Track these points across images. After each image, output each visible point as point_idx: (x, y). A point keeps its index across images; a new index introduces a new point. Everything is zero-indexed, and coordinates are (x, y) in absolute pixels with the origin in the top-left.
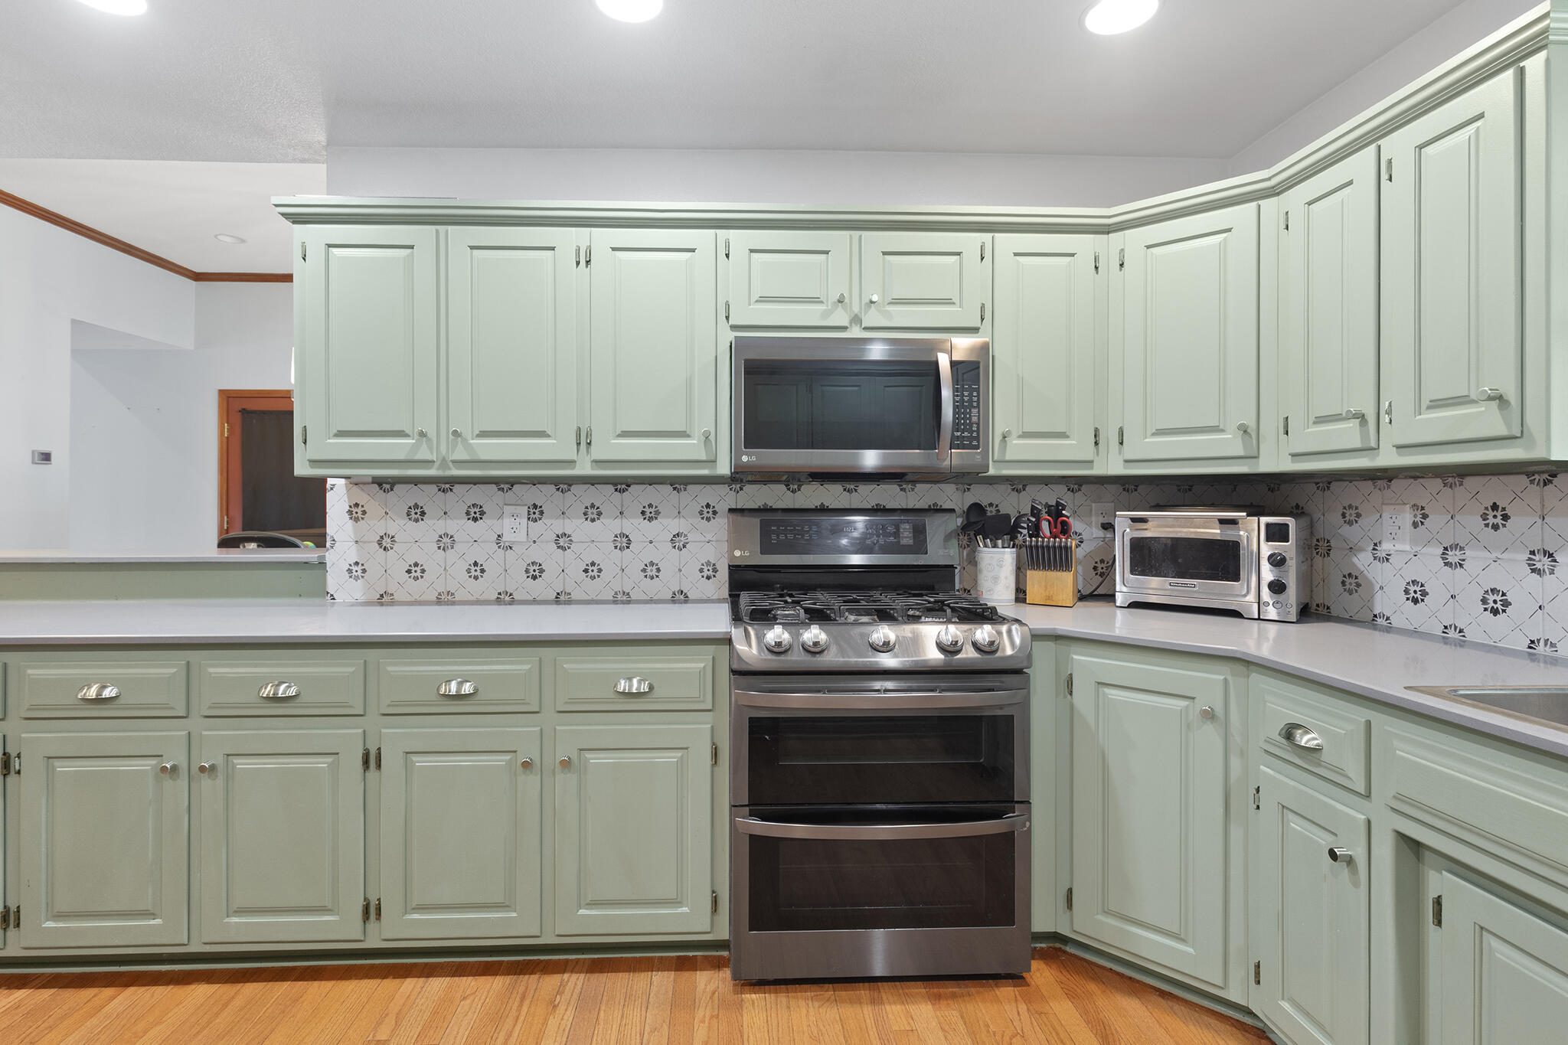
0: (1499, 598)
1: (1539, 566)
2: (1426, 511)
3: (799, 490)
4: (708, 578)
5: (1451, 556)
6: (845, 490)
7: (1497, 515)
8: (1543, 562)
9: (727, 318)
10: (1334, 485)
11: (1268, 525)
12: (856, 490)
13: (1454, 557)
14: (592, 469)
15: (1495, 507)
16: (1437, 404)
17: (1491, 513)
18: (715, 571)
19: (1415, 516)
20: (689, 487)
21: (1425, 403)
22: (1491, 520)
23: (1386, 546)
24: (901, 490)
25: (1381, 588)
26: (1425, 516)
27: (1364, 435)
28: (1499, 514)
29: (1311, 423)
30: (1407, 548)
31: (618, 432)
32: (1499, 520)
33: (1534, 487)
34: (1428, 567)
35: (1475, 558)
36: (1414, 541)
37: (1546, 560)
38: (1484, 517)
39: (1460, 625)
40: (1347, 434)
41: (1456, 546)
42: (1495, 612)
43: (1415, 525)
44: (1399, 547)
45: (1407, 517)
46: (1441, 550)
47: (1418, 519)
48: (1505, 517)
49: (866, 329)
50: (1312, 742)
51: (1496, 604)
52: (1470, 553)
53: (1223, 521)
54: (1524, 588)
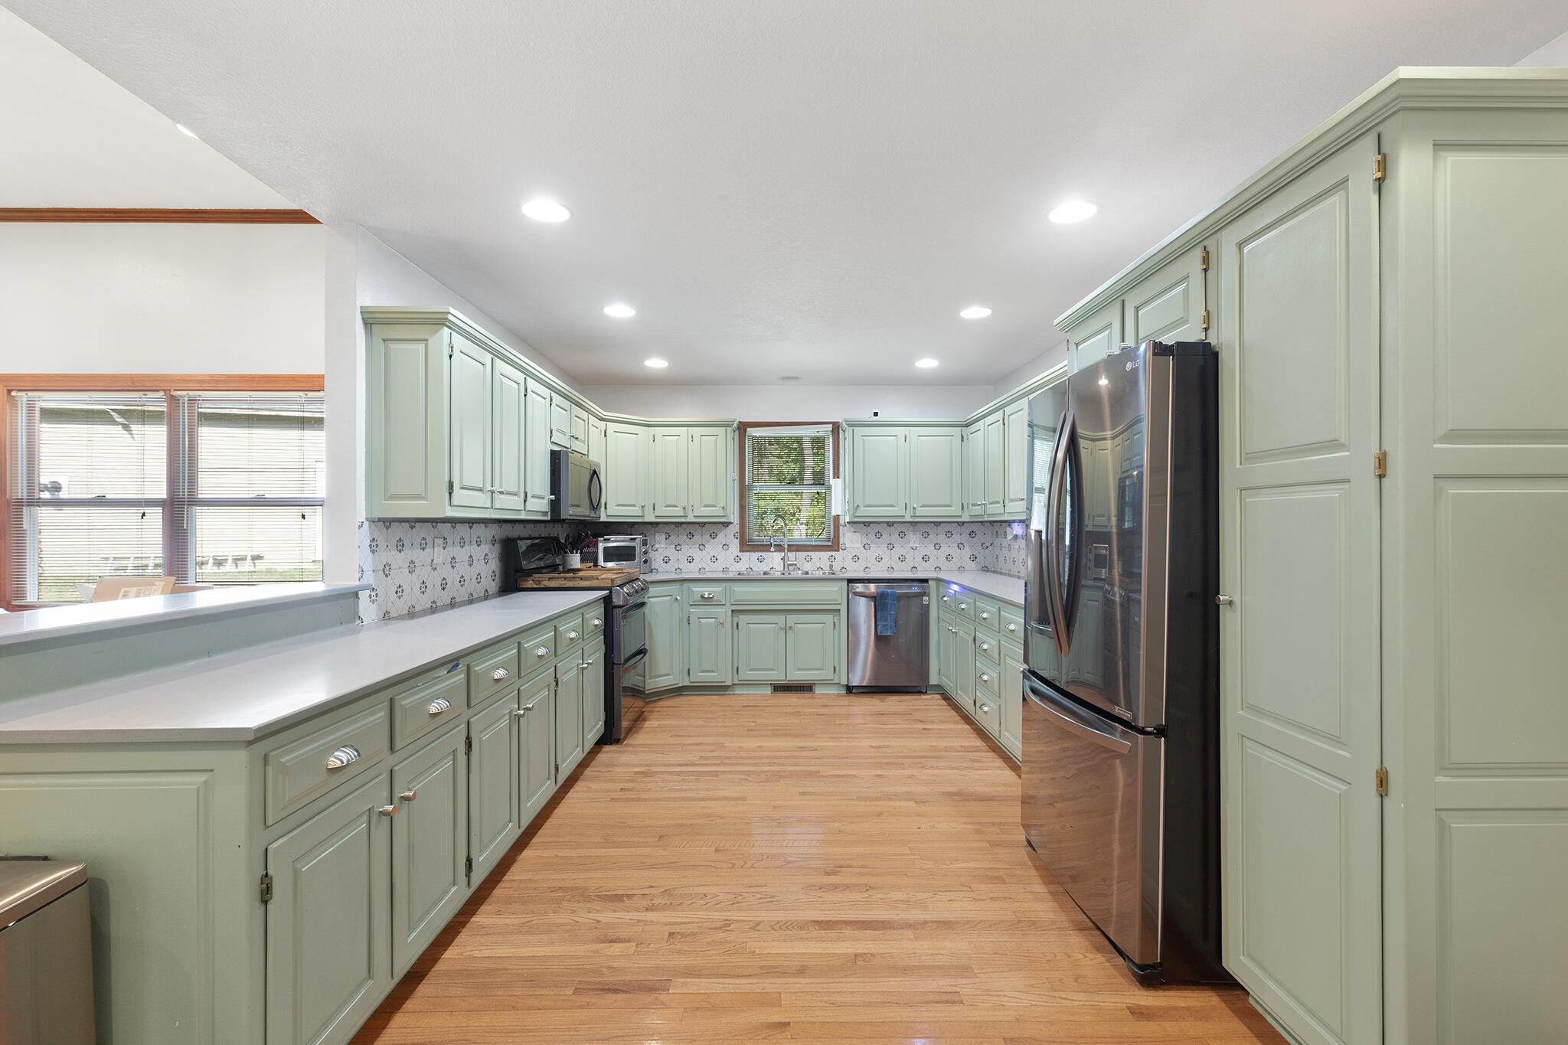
0: (691, 558)
1: (701, 548)
2: (670, 534)
7: (691, 535)
9: (551, 438)
11: (641, 540)
13: (678, 548)
15: (690, 533)
16: (706, 506)
17: (689, 535)
18: (495, 576)
21: (703, 505)
22: (689, 537)
23: (657, 546)
25: (654, 560)
26: (669, 536)
27: (685, 512)
29: (664, 506)
30: (664, 546)
32: (691, 537)
34: (670, 551)
35: (684, 548)
36: (666, 544)
37: (703, 546)
38: (687, 536)
39: (680, 568)
40: (679, 511)
41: (679, 545)
42: (690, 562)
43: (666, 539)
44: (661, 546)
45: (664, 536)
46: (675, 546)
47: (667, 537)
48: (693, 536)
49: (572, 450)
50: (711, 596)
51: (690, 560)
52: (683, 546)
53: (632, 539)
54: (697, 554)
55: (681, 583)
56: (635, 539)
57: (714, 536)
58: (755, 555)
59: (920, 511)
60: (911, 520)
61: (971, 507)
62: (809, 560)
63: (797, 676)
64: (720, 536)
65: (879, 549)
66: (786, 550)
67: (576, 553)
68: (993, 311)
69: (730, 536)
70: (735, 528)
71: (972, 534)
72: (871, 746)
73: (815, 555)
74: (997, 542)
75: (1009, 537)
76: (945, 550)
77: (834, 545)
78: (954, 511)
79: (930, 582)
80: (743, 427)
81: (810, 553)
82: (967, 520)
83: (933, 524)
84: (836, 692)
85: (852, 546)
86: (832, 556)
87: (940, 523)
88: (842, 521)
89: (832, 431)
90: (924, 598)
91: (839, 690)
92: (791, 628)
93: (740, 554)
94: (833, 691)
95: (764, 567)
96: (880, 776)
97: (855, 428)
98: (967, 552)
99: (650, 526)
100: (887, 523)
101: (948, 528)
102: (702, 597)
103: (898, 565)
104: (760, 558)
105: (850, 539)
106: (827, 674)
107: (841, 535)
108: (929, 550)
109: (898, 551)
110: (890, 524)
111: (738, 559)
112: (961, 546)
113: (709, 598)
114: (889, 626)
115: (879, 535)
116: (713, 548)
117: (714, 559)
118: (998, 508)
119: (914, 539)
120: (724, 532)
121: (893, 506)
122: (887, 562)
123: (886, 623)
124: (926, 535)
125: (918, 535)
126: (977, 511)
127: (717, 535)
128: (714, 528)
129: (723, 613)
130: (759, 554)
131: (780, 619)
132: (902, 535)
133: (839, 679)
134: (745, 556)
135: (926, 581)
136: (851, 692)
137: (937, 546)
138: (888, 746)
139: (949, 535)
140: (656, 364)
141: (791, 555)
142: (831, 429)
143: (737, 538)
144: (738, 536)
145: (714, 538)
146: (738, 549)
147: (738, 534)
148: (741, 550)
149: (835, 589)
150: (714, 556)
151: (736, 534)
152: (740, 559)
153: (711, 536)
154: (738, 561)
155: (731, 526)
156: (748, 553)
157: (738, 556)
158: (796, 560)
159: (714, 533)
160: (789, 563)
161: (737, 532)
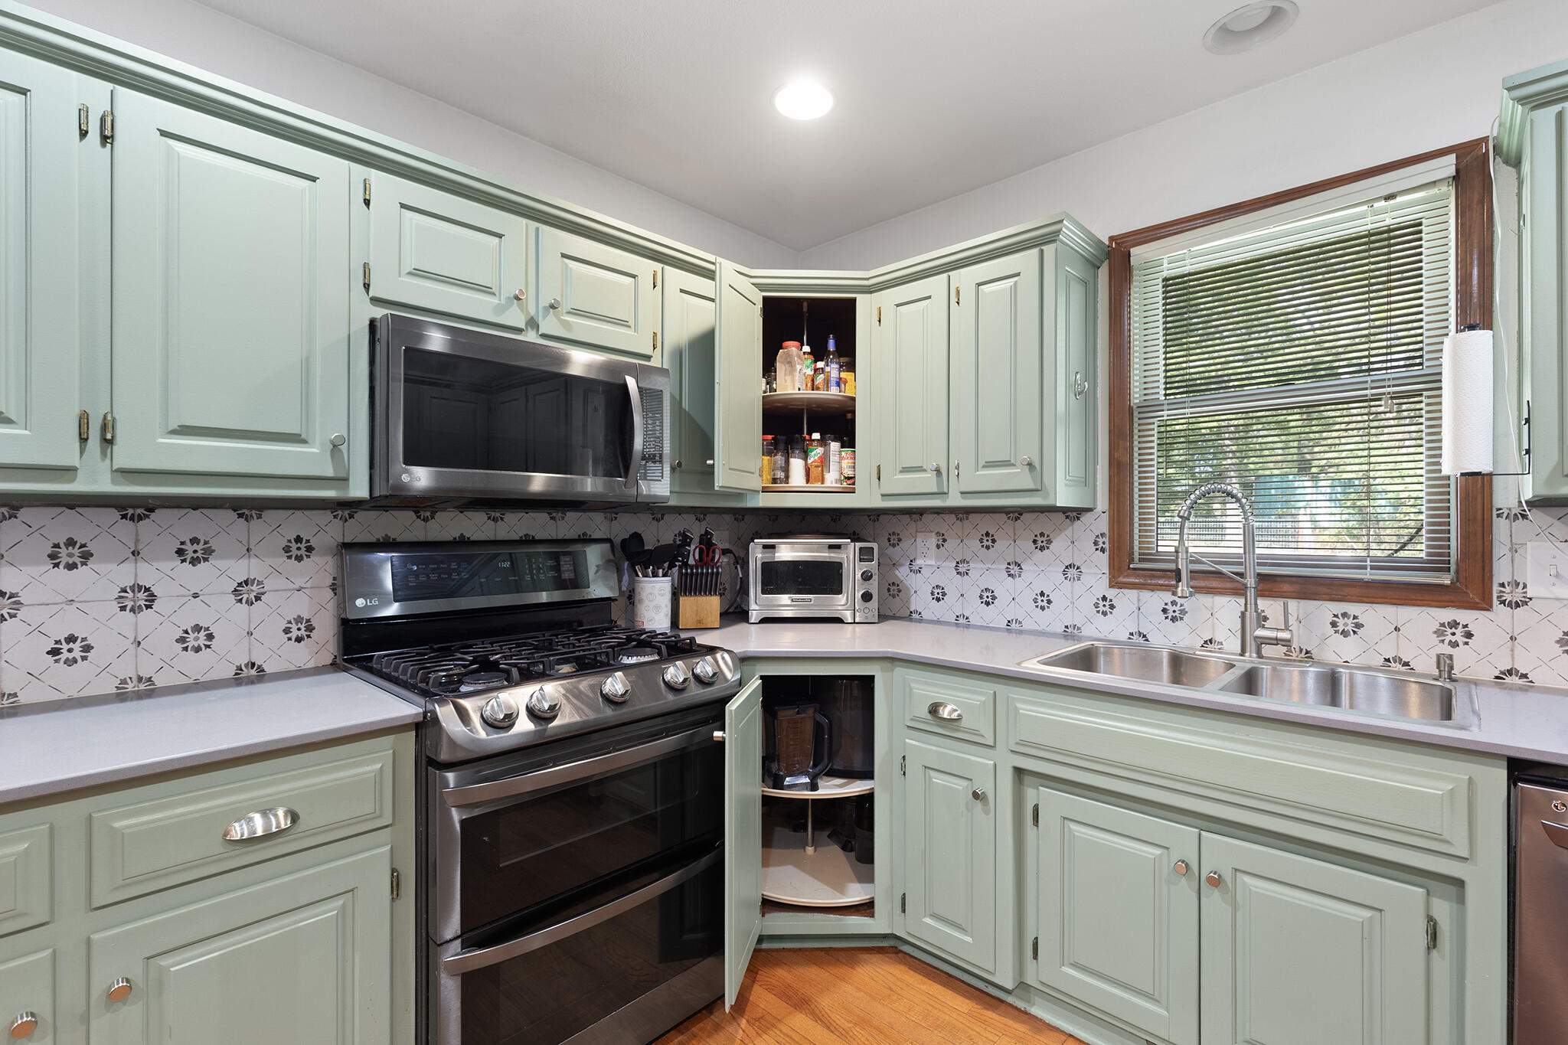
0: (990, 594)
1: (1012, 572)
2: (945, 537)
3: (433, 518)
4: (299, 640)
5: (961, 568)
6: (489, 518)
7: (989, 539)
8: (1014, 570)
9: (367, 286)
10: (882, 518)
11: (861, 549)
12: (502, 519)
13: (962, 568)
14: (114, 482)
15: (987, 534)
16: (990, 465)
17: (985, 538)
18: (310, 628)
19: (938, 540)
20: (267, 514)
21: (981, 463)
22: (985, 543)
23: (919, 562)
24: (551, 518)
25: (915, 592)
26: (944, 540)
27: (939, 483)
28: (990, 539)
29: (898, 472)
30: (934, 563)
31: (174, 425)
32: (990, 543)
33: (1010, 521)
34: (946, 576)
35: (975, 568)
36: (938, 559)
37: (1016, 568)
38: (981, 541)
39: (966, 614)
40: (926, 482)
41: (964, 561)
43: (938, 547)
44: (928, 562)
45: (933, 541)
46: (955, 564)
47: (940, 542)
48: (994, 541)
49: (544, 336)
50: (956, 716)
51: (988, 599)
52: (972, 565)
53: (831, 547)
54: (1004, 587)
56: (838, 547)
57: (1042, 543)
58: (1155, 600)
62: (1347, 630)
64: (1059, 544)
66: (1251, 593)
67: (665, 576)
69: (1086, 545)
70: (1099, 523)
73: (1376, 617)
77: (1468, 587)
80: (1121, 247)
81: (1352, 608)
86: (1455, 626)
88: (1505, 496)
89: (1457, 178)
93: (1111, 593)
95: (1181, 637)
104: (1170, 608)
105: (1558, 567)
107: (1503, 550)
111: (1105, 606)
113: (950, 719)
116: (1041, 573)
117: (1044, 601)
120: (1069, 532)
127: (1049, 542)
128: (1042, 523)
130: (1169, 598)
131: (1178, 838)
134: (1126, 599)
141: (1270, 607)
142: (1452, 171)
143: (1103, 550)
144: (1106, 546)
145: (1042, 549)
146: (1106, 579)
147: (1106, 540)
148: (1114, 584)
149: (1435, 788)
150: (1042, 594)
151: (1101, 540)
152: (1112, 607)
153: (1035, 542)
154: (1105, 614)
155: (1086, 518)
156: (1133, 594)
157: (1104, 598)
158: (1287, 628)
159: (1042, 534)
160: (1260, 632)
161: (1103, 535)
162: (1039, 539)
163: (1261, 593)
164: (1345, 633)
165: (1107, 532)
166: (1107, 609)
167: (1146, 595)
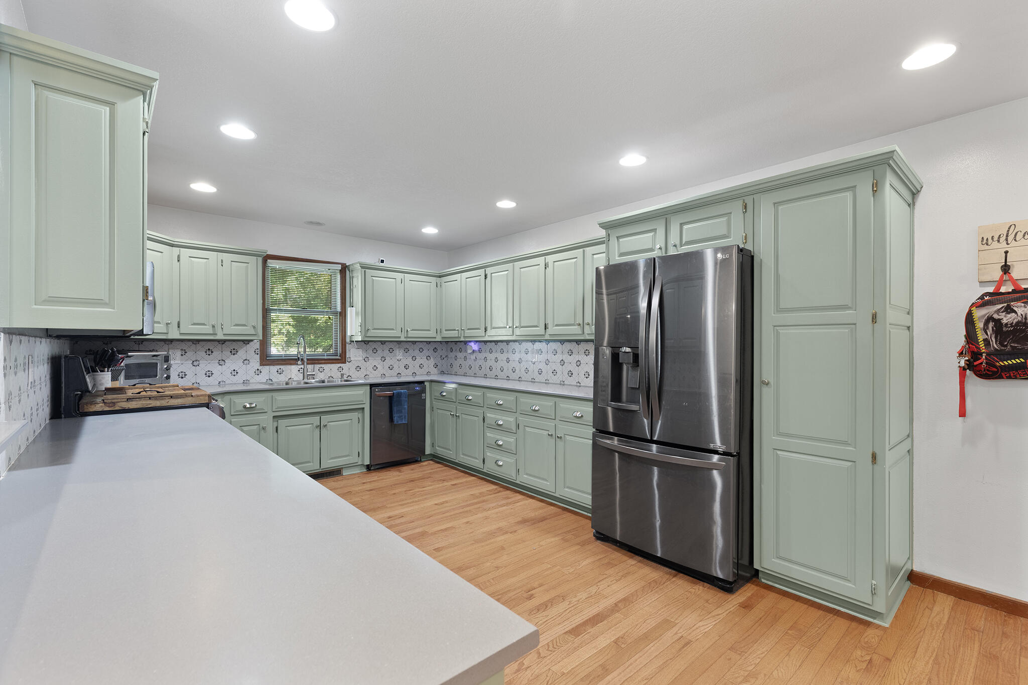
0: (210, 373)
1: (221, 363)
2: (186, 351)
7: (210, 351)
13: (195, 363)
15: (209, 350)
17: (208, 351)
22: (208, 353)
27: (214, 330)
30: (179, 362)
32: (210, 353)
33: (220, 345)
34: (187, 367)
35: (203, 363)
36: (181, 360)
37: (223, 362)
38: (206, 352)
39: (198, 382)
41: (196, 361)
42: (210, 376)
43: (182, 355)
44: (176, 362)
45: (179, 353)
46: (192, 362)
47: (183, 353)
48: (212, 352)
50: (254, 405)
52: (201, 362)
53: (155, 356)
54: (216, 369)
55: (222, 396)
56: (158, 356)
57: (234, 352)
58: (274, 369)
59: (412, 334)
60: (405, 340)
61: (445, 332)
62: (322, 371)
63: (328, 464)
64: (241, 352)
65: (375, 361)
66: (305, 363)
67: (108, 371)
68: (517, 204)
69: (251, 352)
70: (256, 345)
71: (435, 350)
72: (436, 504)
73: (327, 367)
74: (452, 355)
75: (470, 351)
76: (419, 361)
77: (342, 359)
78: (431, 334)
79: (426, 383)
80: (267, 258)
81: (322, 366)
82: (439, 340)
83: (411, 343)
84: (359, 472)
85: (356, 359)
86: (340, 367)
87: (416, 342)
88: (348, 340)
89: (341, 270)
90: (423, 395)
91: (361, 470)
92: (325, 426)
93: (260, 368)
94: (357, 471)
95: (283, 379)
96: (467, 523)
97: (367, 270)
98: (432, 362)
99: (163, 343)
100: (381, 342)
101: (421, 345)
102: (245, 407)
103: (388, 373)
104: (279, 370)
105: (354, 354)
106: (354, 459)
107: (347, 351)
108: (409, 361)
109: (388, 362)
110: (383, 343)
112: (428, 358)
113: (250, 408)
114: (403, 417)
115: (375, 351)
116: (233, 363)
117: (235, 373)
118: (481, 332)
119: (399, 354)
120: (245, 348)
121: (393, 329)
122: (380, 370)
123: (401, 415)
124: (407, 350)
125: (402, 351)
126: (454, 334)
127: (237, 352)
128: (235, 346)
129: (266, 420)
130: (278, 367)
131: (315, 420)
132: (391, 350)
133: (363, 460)
134: (265, 369)
135: (422, 383)
136: (370, 470)
137: (414, 358)
138: (446, 502)
139: (421, 350)
140: (203, 187)
141: (310, 367)
142: (340, 268)
143: (258, 354)
144: (259, 352)
145: (234, 354)
146: (259, 363)
147: (259, 350)
148: (261, 364)
149: (361, 392)
150: (234, 370)
151: (257, 351)
152: (261, 372)
153: (231, 352)
154: (258, 375)
155: (251, 343)
156: (267, 367)
157: (258, 370)
158: (314, 372)
159: (234, 349)
160: (308, 373)
161: (257, 349)
162: (233, 351)
163: (307, 364)
164: (321, 372)
165: (259, 348)
166: (259, 373)
167: (272, 367)
